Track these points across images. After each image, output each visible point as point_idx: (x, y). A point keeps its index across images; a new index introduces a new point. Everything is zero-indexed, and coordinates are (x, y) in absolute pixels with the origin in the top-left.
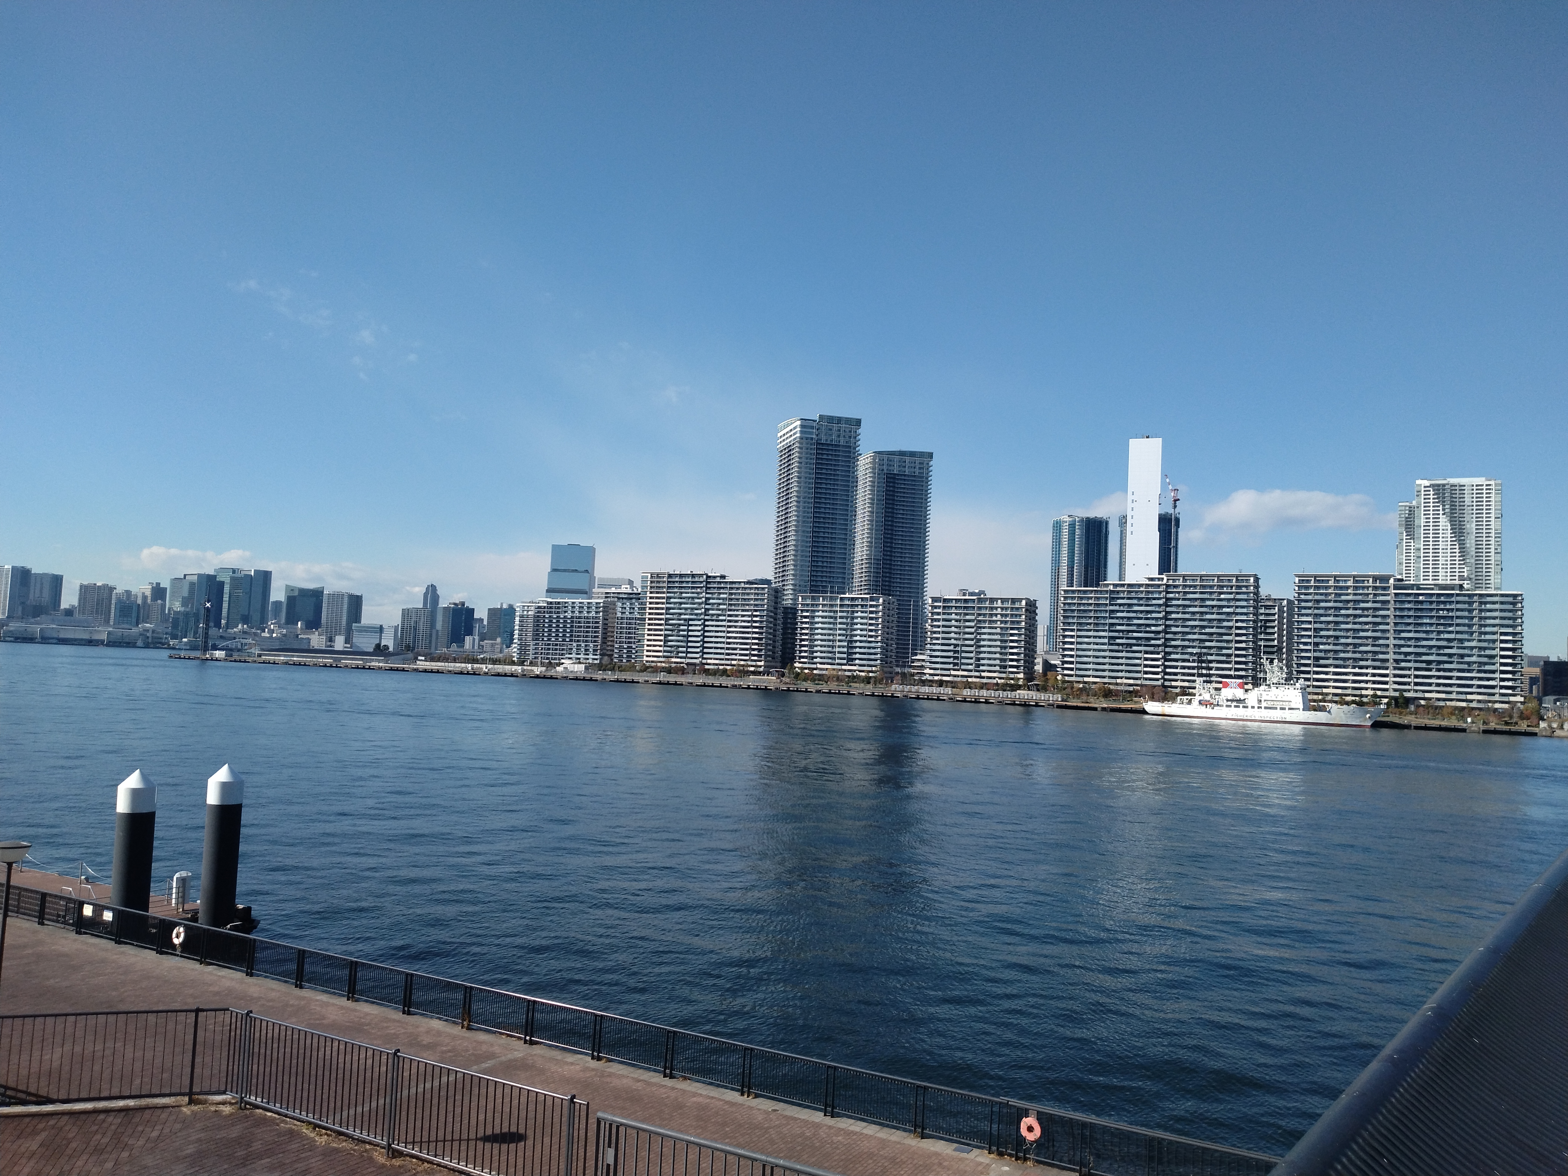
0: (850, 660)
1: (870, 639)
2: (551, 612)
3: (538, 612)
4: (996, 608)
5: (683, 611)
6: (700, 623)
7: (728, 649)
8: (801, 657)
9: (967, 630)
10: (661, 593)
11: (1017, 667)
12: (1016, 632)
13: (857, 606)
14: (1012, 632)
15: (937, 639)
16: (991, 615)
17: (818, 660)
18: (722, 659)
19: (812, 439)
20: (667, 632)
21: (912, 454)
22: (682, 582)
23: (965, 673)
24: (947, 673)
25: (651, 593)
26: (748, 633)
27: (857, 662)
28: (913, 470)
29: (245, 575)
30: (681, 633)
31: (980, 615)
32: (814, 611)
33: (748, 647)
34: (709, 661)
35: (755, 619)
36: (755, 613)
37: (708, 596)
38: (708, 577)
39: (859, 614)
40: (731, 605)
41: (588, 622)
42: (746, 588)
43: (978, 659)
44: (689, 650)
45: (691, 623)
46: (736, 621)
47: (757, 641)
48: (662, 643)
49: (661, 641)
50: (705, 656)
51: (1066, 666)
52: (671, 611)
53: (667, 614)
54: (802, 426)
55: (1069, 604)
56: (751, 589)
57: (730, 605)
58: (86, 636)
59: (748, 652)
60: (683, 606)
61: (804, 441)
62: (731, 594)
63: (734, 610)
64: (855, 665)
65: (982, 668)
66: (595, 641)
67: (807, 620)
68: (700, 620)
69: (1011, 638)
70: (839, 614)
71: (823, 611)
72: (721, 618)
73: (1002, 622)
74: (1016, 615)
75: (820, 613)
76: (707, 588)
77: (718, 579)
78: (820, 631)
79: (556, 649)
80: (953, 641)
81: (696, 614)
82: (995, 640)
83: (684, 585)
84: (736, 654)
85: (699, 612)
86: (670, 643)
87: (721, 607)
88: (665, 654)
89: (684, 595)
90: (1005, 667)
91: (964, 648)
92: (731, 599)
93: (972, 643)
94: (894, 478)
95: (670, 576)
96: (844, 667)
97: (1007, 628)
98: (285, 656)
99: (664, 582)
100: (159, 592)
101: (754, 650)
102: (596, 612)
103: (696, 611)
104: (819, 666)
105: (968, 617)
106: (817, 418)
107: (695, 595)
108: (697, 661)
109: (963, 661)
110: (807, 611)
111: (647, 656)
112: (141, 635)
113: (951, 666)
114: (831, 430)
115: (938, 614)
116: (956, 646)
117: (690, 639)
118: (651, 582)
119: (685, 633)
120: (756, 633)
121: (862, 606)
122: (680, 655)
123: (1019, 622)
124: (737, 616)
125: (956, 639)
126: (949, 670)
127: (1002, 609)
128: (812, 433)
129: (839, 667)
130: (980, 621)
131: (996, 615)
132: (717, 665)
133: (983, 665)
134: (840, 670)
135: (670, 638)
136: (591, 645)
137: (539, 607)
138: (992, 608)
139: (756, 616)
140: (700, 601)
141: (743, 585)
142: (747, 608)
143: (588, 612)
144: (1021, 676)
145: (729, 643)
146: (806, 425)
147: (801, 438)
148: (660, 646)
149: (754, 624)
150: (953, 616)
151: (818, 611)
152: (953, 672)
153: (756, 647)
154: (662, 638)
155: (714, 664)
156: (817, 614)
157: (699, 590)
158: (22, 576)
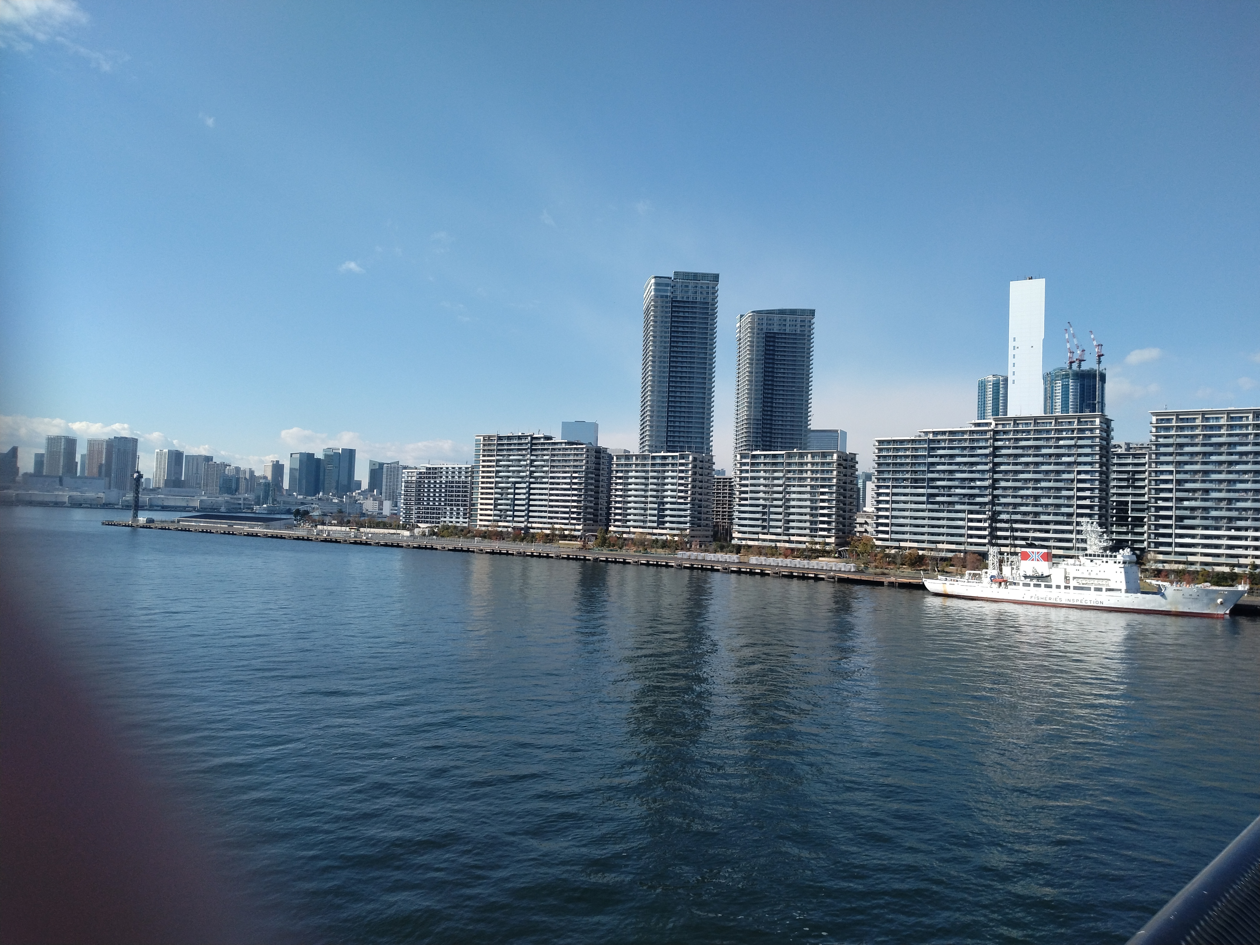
0: (661, 524)
1: (680, 501)
2: (429, 478)
3: (420, 478)
4: (807, 464)
5: (510, 474)
6: (524, 485)
7: (550, 512)
8: (616, 520)
9: (776, 489)
10: (491, 456)
11: (829, 530)
12: (826, 490)
13: (668, 464)
14: (822, 490)
15: (746, 499)
16: (801, 472)
17: (631, 523)
18: (545, 523)
19: (667, 297)
20: (497, 496)
21: (793, 312)
22: (511, 444)
23: (774, 537)
24: (755, 536)
25: (484, 456)
26: (569, 495)
27: (667, 525)
28: (794, 328)
29: (335, 453)
30: (509, 496)
31: (789, 471)
32: (628, 471)
33: (568, 510)
34: (534, 525)
35: (574, 481)
36: (574, 475)
37: (533, 458)
38: (533, 438)
39: (670, 474)
40: (554, 466)
41: (459, 487)
42: (566, 449)
43: (789, 521)
44: (516, 513)
45: (517, 485)
46: (558, 484)
47: (575, 504)
48: (492, 507)
49: (491, 504)
50: (531, 520)
51: (880, 528)
52: (500, 474)
53: (497, 477)
54: (656, 284)
55: (885, 457)
56: (571, 449)
57: (552, 466)
58: (184, 504)
59: (567, 516)
60: (511, 468)
61: (659, 300)
62: (554, 455)
63: (556, 472)
64: (666, 529)
65: (791, 531)
66: (465, 505)
67: (621, 481)
68: (525, 483)
69: (822, 497)
70: (651, 474)
71: (637, 471)
72: (544, 480)
73: (812, 479)
74: (828, 471)
75: (634, 474)
76: (532, 450)
77: (542, 441)
78: (633, 493)
79: (434, 513)
80: (761, 502)
81: (522, 477)
82: (805, 500)
83: (512, 447)
84: (557, 518)
85: (524, 474)
86: (499, 507)
87: (545, 469)
88: (495, 518)
89: (511, 458)
90: (816, 530)
91: (772, 510)
92: (554, 461)
93: (780, 503)
94: (774, 337)
95: (500, 438)
96: (655, 531)
97: (818, 486)
98: (205, 522)
99: (494, 444)
101: (573, 513)
102: (466, 477)
103: (522, 474)
104: (632, 530)
105: (776, 474)
106: (672, 275)
107: (521, 457)
108: (522, 525)
109: (772, 523)
110: (622, 471)
111: (481, 520)
112: (226, 502)
113: (759, 529)
114: (687, 286)
115: (747, 471)
116: (765, 506)
117: (516, 502)
118: (484, 445)
119: (512, 496)
120: (575, 495)
121: (673, 464)
122: (508, 518)
123: (830, 479)
124: (558, 478)
125: (765, 499)
126: (757, 533)
127: (813, 464)
128: (666, 291)
129: (650, 531)
130: (789, 478)
131: (806, 471)
132: (541, 529)
133: (793, 528)
134: (649, 534)
135: (499, 502)
136: (462, 509)
137: (421, 473)
138: (802, 464)
139: (576, 478)
140: (525, 463)
141: (564, 446)
142: (567, 469)
143: (460, 477)
144: (832, 540)
145: (552, 506)
146: (661, 282)
147: (656, 296)
148: (491, 510)
149: (574, 487)
150: (762, 474)
151: (632, 471)
152: (761, 536)
153: (575, 510)
154: (492, 502)
155: (538, 528)
156: (630, 474)
157: (524, 452)
158: (176, 457)
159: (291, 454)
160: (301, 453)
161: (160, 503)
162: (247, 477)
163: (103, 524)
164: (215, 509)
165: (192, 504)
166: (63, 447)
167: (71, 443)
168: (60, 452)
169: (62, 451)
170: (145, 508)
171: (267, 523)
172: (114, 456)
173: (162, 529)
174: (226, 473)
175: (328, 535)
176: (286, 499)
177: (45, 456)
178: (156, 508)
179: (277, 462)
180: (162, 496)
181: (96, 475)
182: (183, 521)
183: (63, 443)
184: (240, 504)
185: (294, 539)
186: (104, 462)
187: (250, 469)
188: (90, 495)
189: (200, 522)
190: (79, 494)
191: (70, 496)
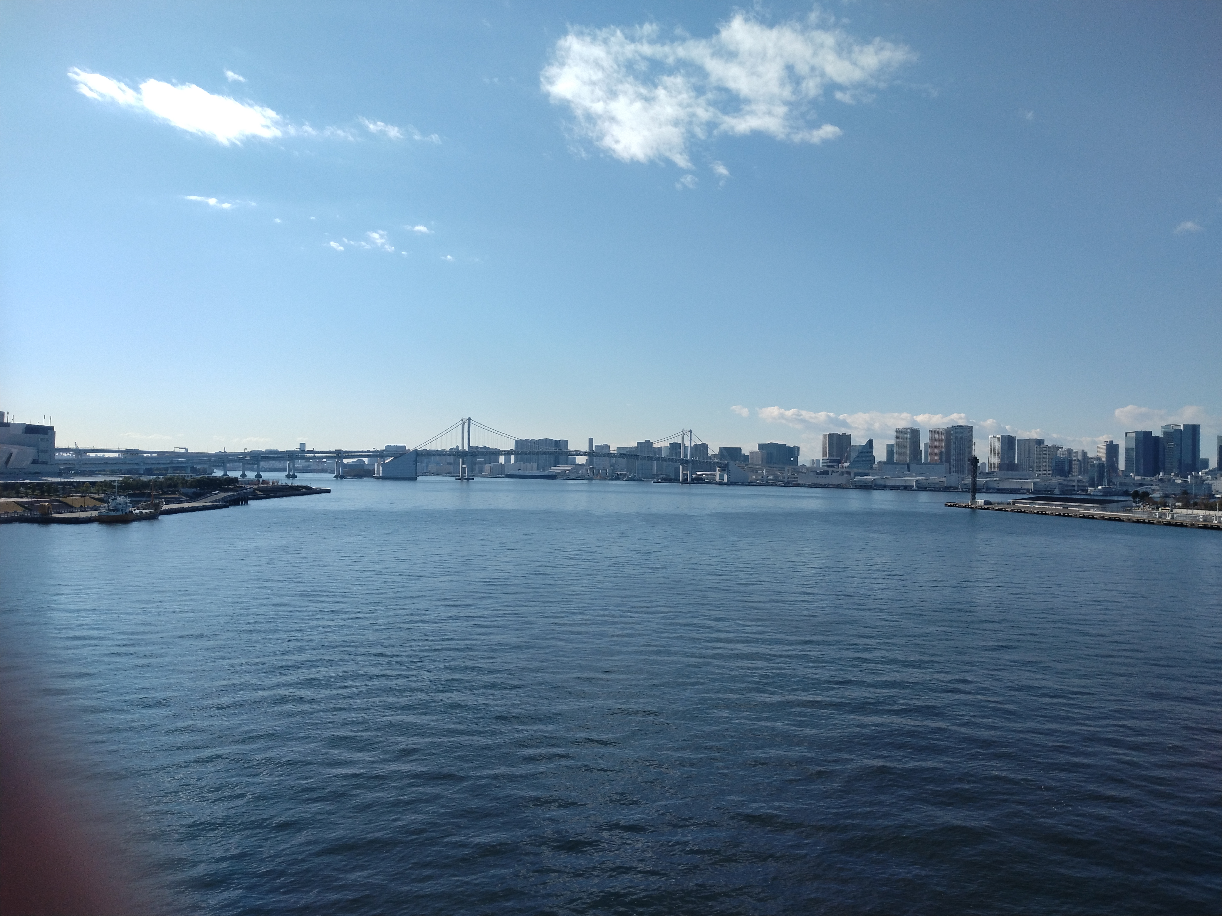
29: (1176, 430)
58: (1018, 487)
98: (1039, 504)
100: (1112, 449)
112: (1060, 484)
158: (1008, 442)
159: (1126, 434)
160: (1137, 433)
161: (996, 486)
162: (1080, 458)
163: (946, 505)
164: (1049, 491)
165: (1026, 487)
166: (909, 438)
167: (915, 433)
168: (907, 442)
169: (909, 441)
170: (982, 490)
171: (1104, 506)
172: (952, 443)
173: (999, 510)
174: (1059, 455)
175: (1173, 518)
176: (1123, 481)
177: (895, 446)
178: (992, 491)
179: (1112, 442)
180: (998, 479)
181: (938, 461)
182: (1018, 503)
183: (909, 434)
184: (1074, 486)
185: (1134, 522)
186: (944, 449)
187: (1083, 451)
188: (934, 479)
189: (1035, 504)
190: (924, 478)
191: (917, 481)
